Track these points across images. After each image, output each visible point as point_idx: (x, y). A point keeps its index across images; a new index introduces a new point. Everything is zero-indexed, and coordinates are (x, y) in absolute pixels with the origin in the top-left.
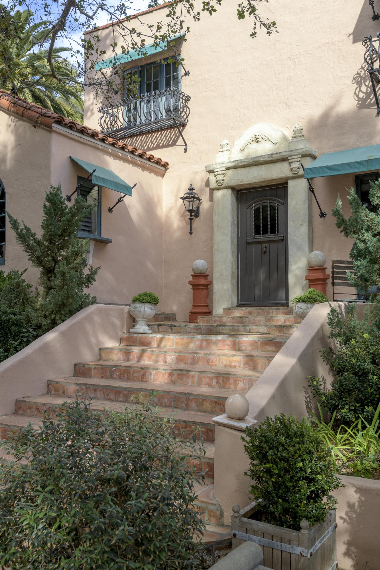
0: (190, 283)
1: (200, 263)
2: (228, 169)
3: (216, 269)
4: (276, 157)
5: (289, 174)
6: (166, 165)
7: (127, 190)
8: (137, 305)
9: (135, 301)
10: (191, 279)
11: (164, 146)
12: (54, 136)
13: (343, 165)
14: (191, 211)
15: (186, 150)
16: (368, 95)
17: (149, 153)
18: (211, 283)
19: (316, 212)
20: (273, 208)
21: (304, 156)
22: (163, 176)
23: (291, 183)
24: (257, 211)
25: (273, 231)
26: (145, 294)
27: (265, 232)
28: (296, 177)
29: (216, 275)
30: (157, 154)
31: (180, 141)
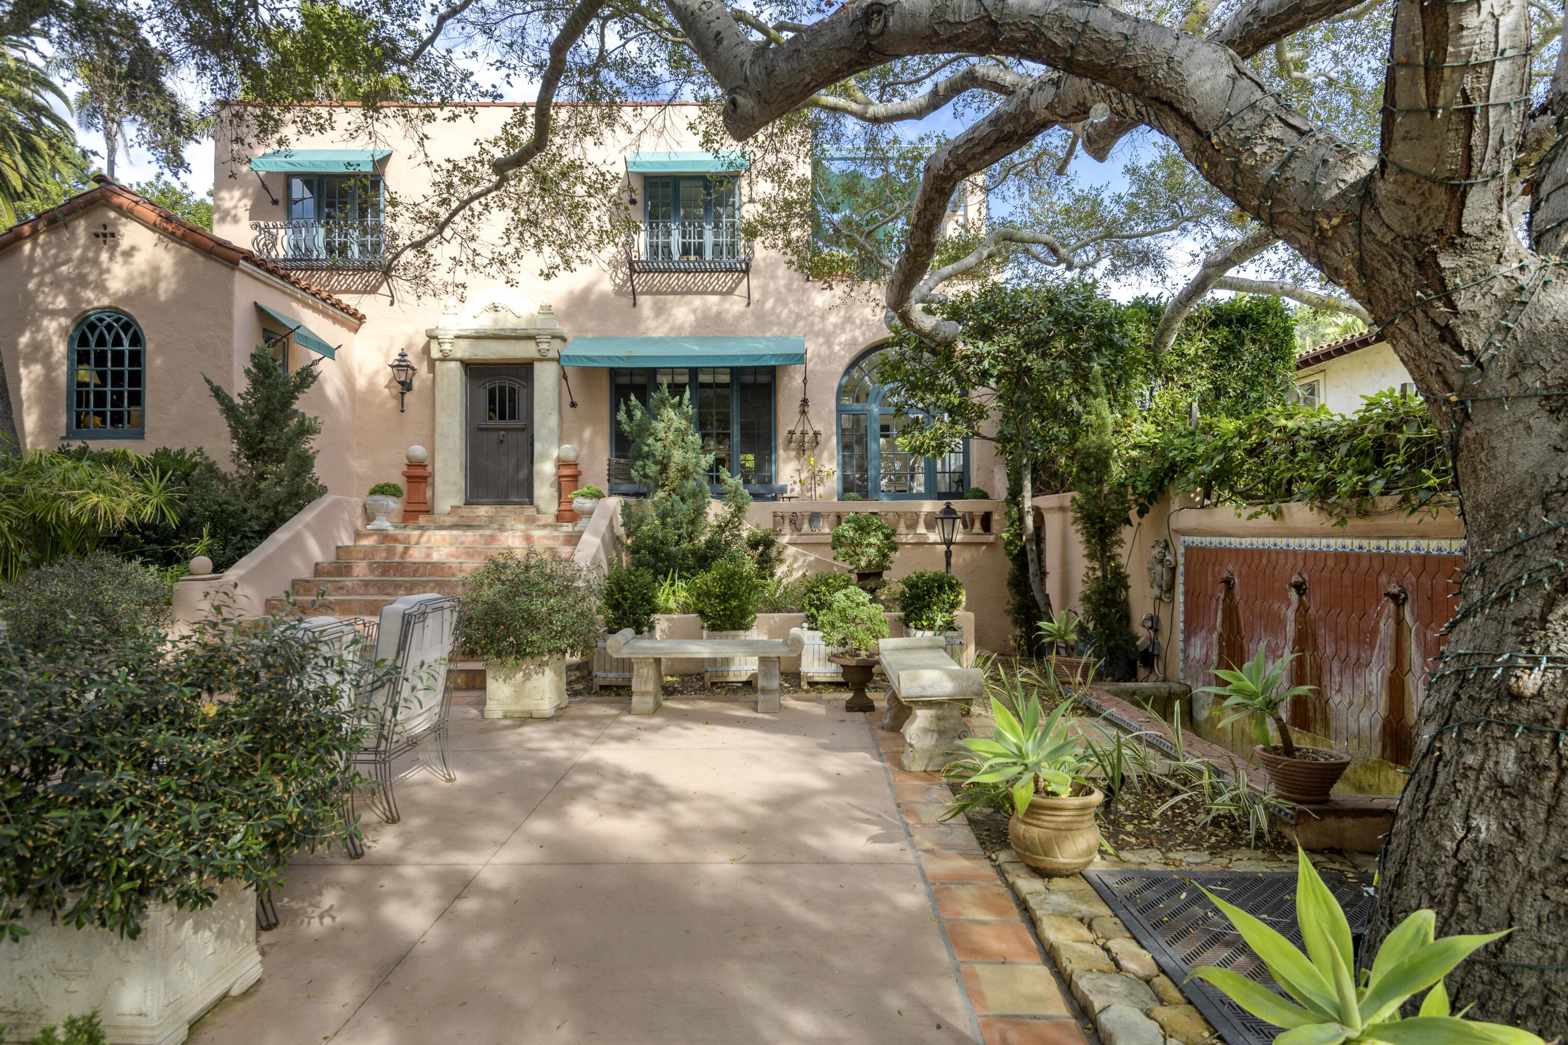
0: (404, 474)
1: (419, 451)
2: (457, 337)
3: (439, 458)
4: (520, 333)
5: (537, 356)
6: (361, 319)
7: (329, 352)
8: (378, 497)
9: (373, 492)
10: (405, 468)
11: (356, 292)
12: (238, 274)
13: (602, 357)
14: (402, 383)
15: (392, 303)
16: (625, 282)
17: (336, 297)
18: (432, 475)
19: (567, 401)
20: (512, 390)
21: (554, 337)
22: (356, 331)
23: (537, 365)
24: (492, 392)
25: (512, 417)
26: (387, 485)
27: (502, 417)
28: (543, 359)
29: (438, 464)
30: (346, 299)
31: (384, 289)
